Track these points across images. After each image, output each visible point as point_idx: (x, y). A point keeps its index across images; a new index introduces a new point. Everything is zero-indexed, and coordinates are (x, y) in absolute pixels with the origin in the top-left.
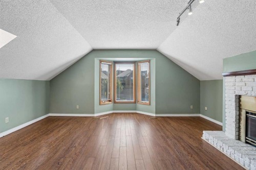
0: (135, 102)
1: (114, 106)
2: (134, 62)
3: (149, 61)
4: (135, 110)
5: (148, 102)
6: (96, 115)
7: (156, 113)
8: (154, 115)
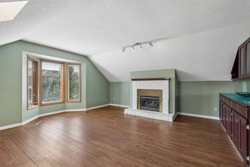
0: (64, 102)
1: (40, 109)
2: (63, 63)
3: (80, 65)
4: (64, 109)
5: (79, 100)
6: (24, 123)
7: (87, 108)
8: (85, 110)
